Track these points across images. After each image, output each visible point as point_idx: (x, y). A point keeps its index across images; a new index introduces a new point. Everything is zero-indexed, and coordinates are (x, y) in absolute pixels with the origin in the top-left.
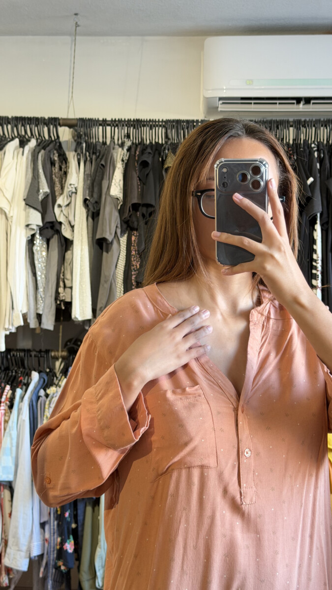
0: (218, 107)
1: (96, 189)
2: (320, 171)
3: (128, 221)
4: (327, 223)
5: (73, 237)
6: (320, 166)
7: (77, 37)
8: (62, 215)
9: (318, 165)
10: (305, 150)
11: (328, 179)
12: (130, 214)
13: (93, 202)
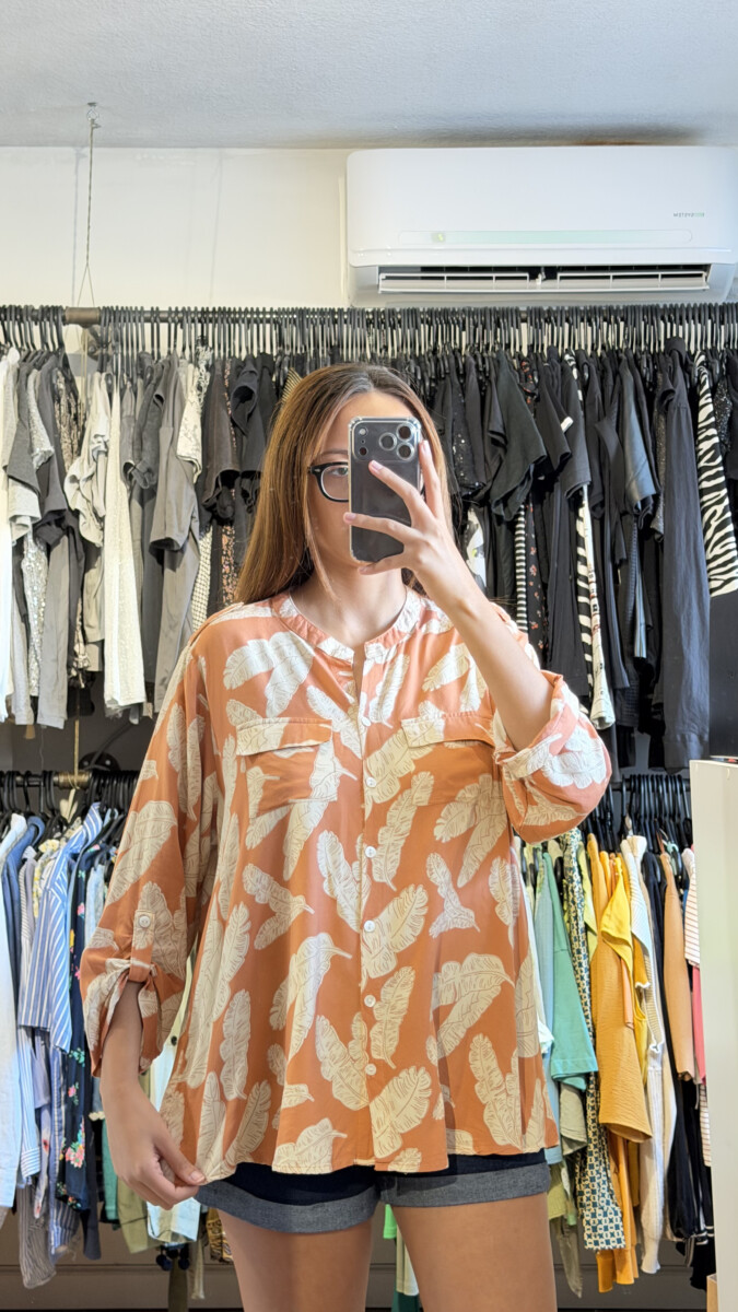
0: (378, 286)
1: (147, 445)
2: (584, 405)
3: (215, 505)
4: (602, 504)
5: (103, 541)
6: (584, 396)
7: (94, 149)
8: (79, 494)
9: (580, 393)
10: (553, 366)
11: (599, 420)
12: (217, 493)
13: (143, 470)
